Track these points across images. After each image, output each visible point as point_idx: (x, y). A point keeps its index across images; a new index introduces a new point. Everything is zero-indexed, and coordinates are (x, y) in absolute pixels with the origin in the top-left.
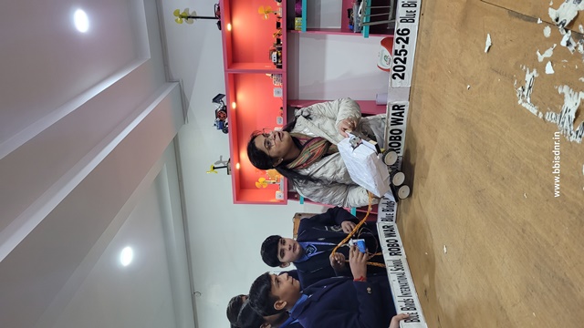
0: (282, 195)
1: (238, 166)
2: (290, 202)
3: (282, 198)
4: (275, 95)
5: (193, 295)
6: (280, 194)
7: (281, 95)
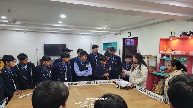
0: (162, 53)
1: (171, 39)
2: (161, 55)
3: (161, 53)
4: (191, 52)
5: (141, 27)
6: (162, 52)
7: (191, 54)
